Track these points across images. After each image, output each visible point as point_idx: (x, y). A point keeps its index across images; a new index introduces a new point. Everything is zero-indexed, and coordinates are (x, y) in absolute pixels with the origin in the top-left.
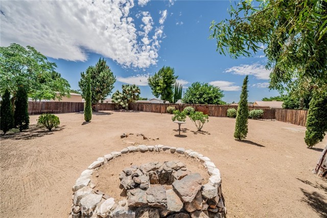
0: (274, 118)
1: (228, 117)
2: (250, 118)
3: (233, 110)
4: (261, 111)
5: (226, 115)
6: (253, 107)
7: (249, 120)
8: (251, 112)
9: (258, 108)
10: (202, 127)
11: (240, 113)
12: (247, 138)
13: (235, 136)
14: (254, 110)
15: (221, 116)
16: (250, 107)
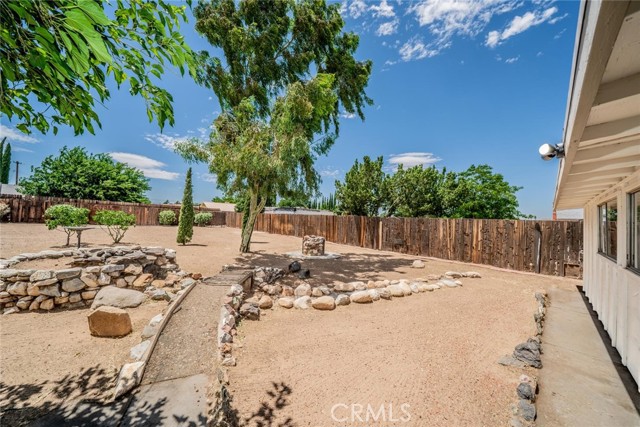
0: (225, 224)
1: (162, 224)
2: (196, 225)
3: (170, 213)
4: (210, 214)
5: (159, 222)
6: (200, 209)
7: (194, 228)
8: (197, 216)
9: (206, 210)
10: (123, 236)
11: (184, 212)
12: (192, 242)
13: (178, 242)
14: (201, 214)
15: (148, 224)
16: (196, 209)
